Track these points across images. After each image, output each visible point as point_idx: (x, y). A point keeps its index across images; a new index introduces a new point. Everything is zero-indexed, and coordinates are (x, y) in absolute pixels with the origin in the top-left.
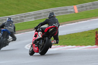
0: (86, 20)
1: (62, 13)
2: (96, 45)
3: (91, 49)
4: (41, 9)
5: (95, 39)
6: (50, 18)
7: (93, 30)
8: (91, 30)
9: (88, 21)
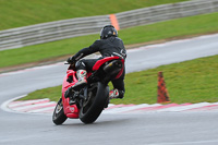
0: (138, 47)
1: (84, 31)
2: (159, 102)
3: (148, 112)
4: (38, 22)
5: (156, 90)
6: (105, 38)
7: (154, 70)
8: (149, 70)
9: (142, 49)
